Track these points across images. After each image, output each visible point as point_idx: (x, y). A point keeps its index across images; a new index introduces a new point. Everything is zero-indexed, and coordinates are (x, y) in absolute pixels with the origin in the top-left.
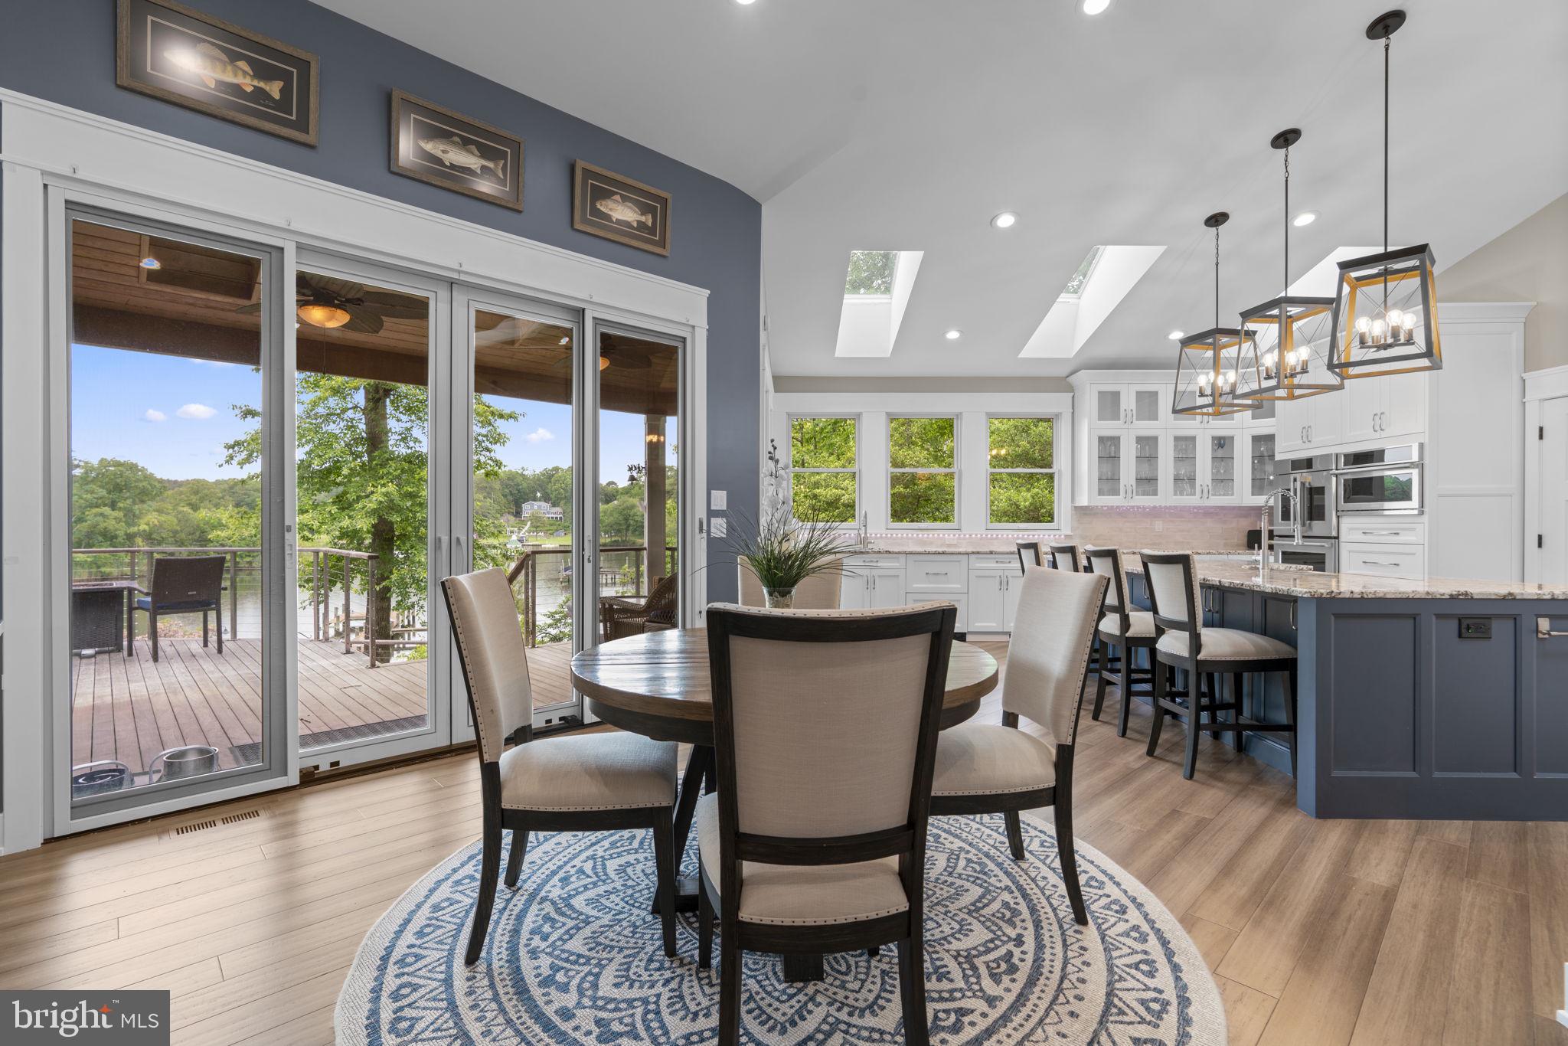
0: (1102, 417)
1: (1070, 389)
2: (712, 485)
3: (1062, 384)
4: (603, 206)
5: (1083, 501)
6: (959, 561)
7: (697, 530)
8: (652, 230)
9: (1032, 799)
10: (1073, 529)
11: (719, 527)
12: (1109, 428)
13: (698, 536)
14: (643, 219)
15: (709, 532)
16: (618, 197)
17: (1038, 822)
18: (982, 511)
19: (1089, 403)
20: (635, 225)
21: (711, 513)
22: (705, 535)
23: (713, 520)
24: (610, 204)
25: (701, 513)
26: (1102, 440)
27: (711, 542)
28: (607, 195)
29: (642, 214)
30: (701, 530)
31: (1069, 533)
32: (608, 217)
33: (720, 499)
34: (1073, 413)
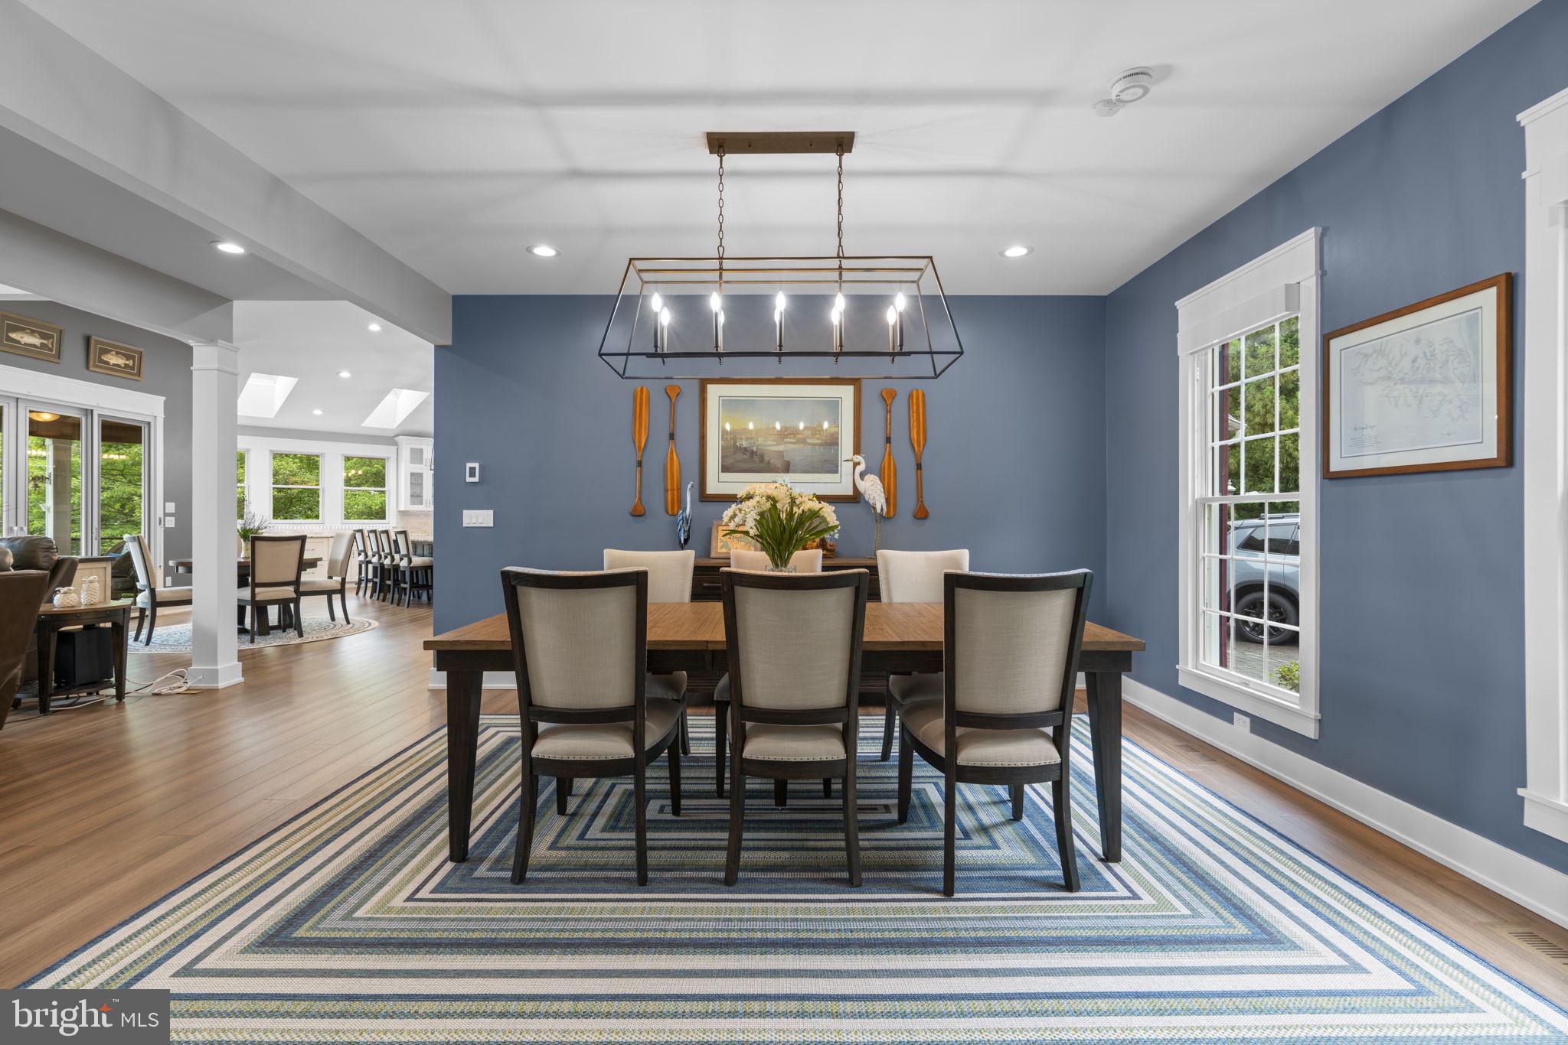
0: (412, 462)
1: (396, 444)
2: (165, 501)
3: (390, 440)
4: (105, 358)
5: (402, 508)
6: (322, 542)
7: (158, 523)
8: (132, 368)
9: (335, 592)
10: (397, 523)
11: (171, 522)
12: (417, 468)
13: (158, 527)
14: (127, 362)
15: (164, 525)
16: (114, 353)
17: (337, 598)
18: (340, 511)
19: (405, 454)
20: (123, 366)
21: (166, 515)
22: (162, 526)
23: (167, 518)
24: (109, 356)
25: (160, 514)
26: (412, 474)
27: (167, 531)
28: (108, 352)
29: (127, 360)
30: (160, 524)
31: (395, 526)
32: (108, 363)
33: (171, 507)
34: (397, 458)
